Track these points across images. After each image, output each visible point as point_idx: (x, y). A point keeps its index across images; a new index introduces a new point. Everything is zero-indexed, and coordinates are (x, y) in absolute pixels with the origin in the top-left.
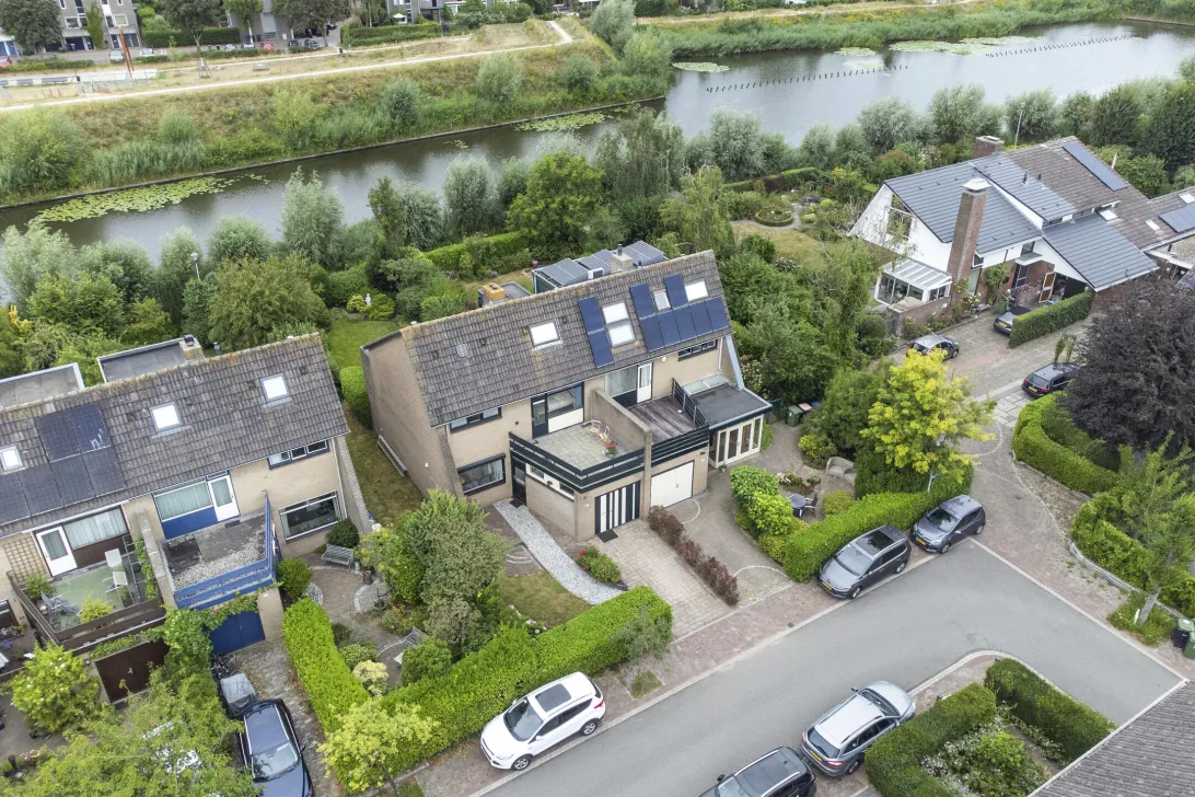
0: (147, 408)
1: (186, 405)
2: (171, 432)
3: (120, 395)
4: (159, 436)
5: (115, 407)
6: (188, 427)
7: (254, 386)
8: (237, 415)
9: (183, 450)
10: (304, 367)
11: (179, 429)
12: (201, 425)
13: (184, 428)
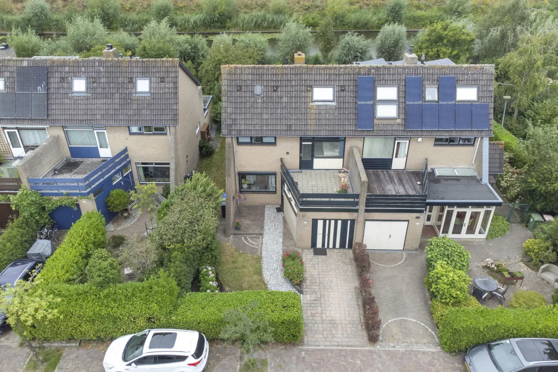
0: (71, 78)
1: (92, 82)
2: (80, 95)
3: (60, 66)
4: (73, 95)
5: (55, 72)
6: (89, 95)
7: (132, 81)
8: (117, 96)
9: (83, 107)
10: (163, 78)
11: (84, 95)
12: (96, 96)
13: (86, 95)
